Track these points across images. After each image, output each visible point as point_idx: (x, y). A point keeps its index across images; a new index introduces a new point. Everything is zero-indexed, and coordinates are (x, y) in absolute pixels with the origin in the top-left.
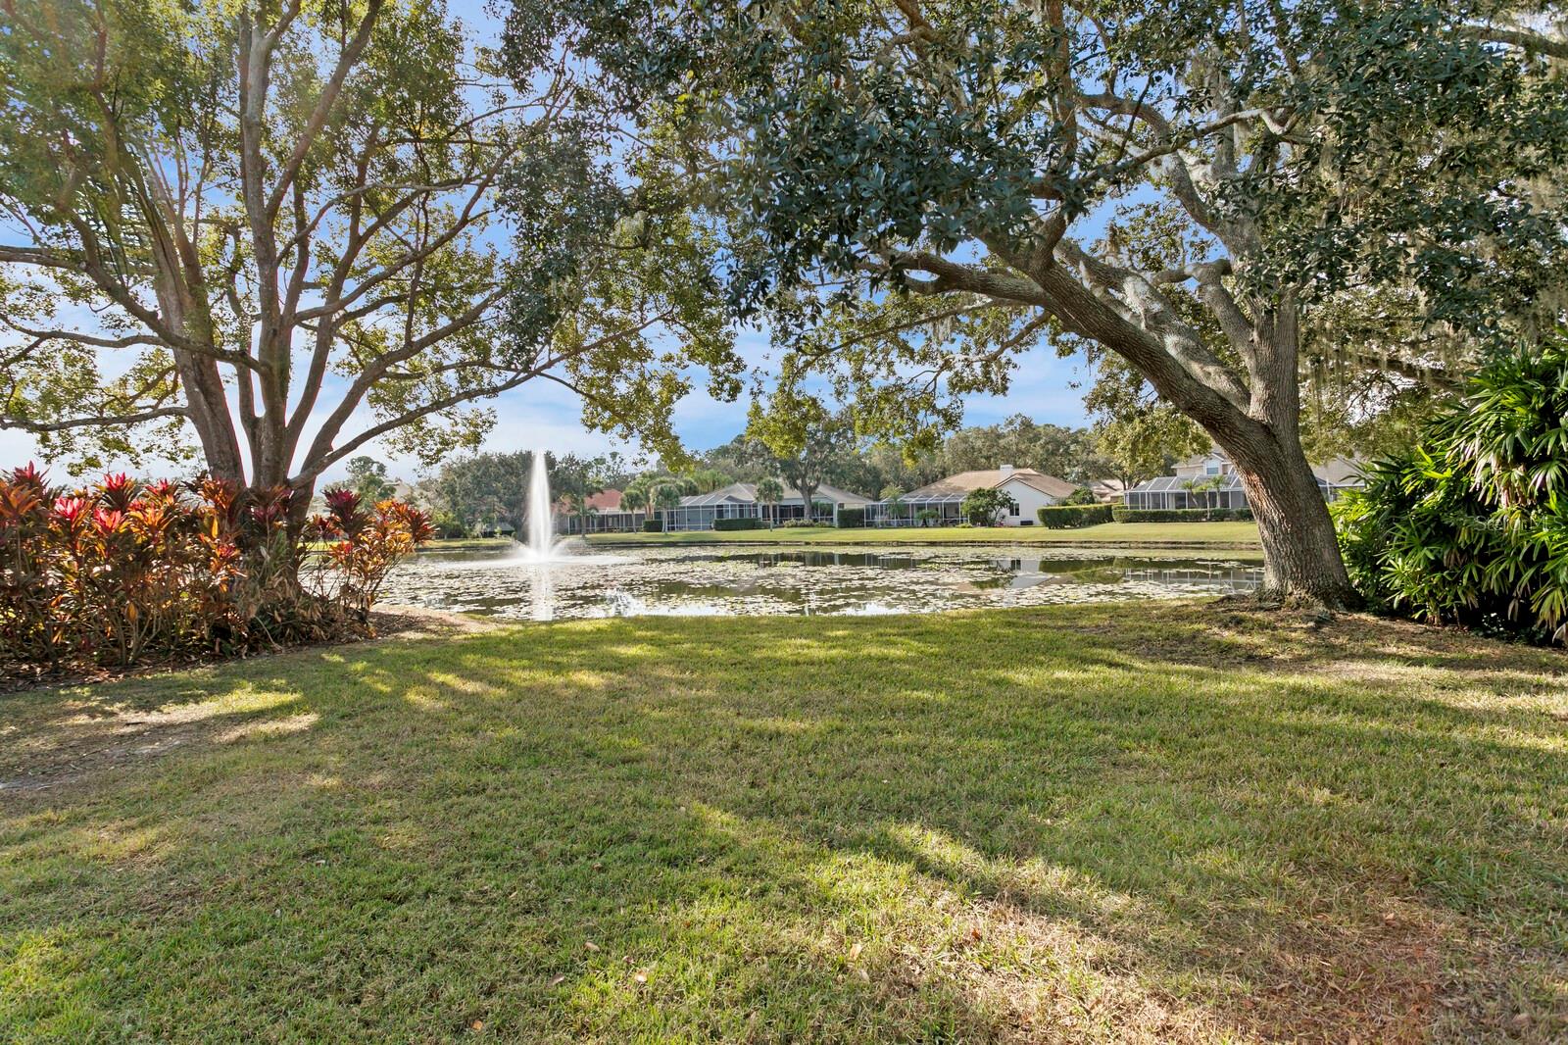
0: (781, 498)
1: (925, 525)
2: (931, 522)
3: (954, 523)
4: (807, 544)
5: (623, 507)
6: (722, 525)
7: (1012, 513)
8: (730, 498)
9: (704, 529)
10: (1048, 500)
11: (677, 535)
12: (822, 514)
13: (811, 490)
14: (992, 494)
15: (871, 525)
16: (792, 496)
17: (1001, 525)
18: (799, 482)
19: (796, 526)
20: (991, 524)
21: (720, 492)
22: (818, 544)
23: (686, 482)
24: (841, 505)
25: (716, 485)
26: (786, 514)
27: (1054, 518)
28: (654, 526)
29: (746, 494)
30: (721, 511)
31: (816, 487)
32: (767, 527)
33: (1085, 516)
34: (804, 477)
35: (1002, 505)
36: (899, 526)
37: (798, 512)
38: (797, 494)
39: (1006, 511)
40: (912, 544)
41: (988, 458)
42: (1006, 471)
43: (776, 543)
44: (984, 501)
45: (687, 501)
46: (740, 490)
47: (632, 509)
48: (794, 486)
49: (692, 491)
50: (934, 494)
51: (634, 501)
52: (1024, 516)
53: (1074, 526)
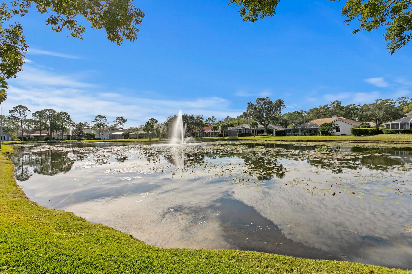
0: (257, 127)
1: (305, 135)
2: (307, 134)
3: (316, 135)
4: (266, 140)
5: (212, 130)
6: (240, 135)
7: (337, 131)
8: (242, 127)
9: (235, 136)
10: (352, 127)
11: (227, 138)
12: (270, 132)
13: (267, 125)
14: (330, 125)
15: (286, 135)
16: (261, 126)
17: (333, 135)
18: (263, 123)
19: (262, 135)
20: (330, 135)
21: (240, 126)
22: (269, 141)
23: (230, 123)
24: (276, 130)
25: (239, 124)
26: (259, 132)
27: (357, 132)
28: (221, 135)
29: (247, 126)
30: (240, 131)
31: (268, 124)
32: (253, 136)
33: (370, 132)
34: (264, 121)
35: (334, 128)
36: (295, 135)
37: (263, 132)
38: (263, 126)
39: (335, 130)
40: (302, 141)
41: (324, 115)
42: (334, 118)
43: (256, 140)
44: (328, 127)
45: (230, 128)
46: (245, 125)
47: (215, 130)
48: (262, 124)
49: (232, 126)
50: (307, 126)
51: (215, 128)
52: (342, 132)
53: (365, 135)
